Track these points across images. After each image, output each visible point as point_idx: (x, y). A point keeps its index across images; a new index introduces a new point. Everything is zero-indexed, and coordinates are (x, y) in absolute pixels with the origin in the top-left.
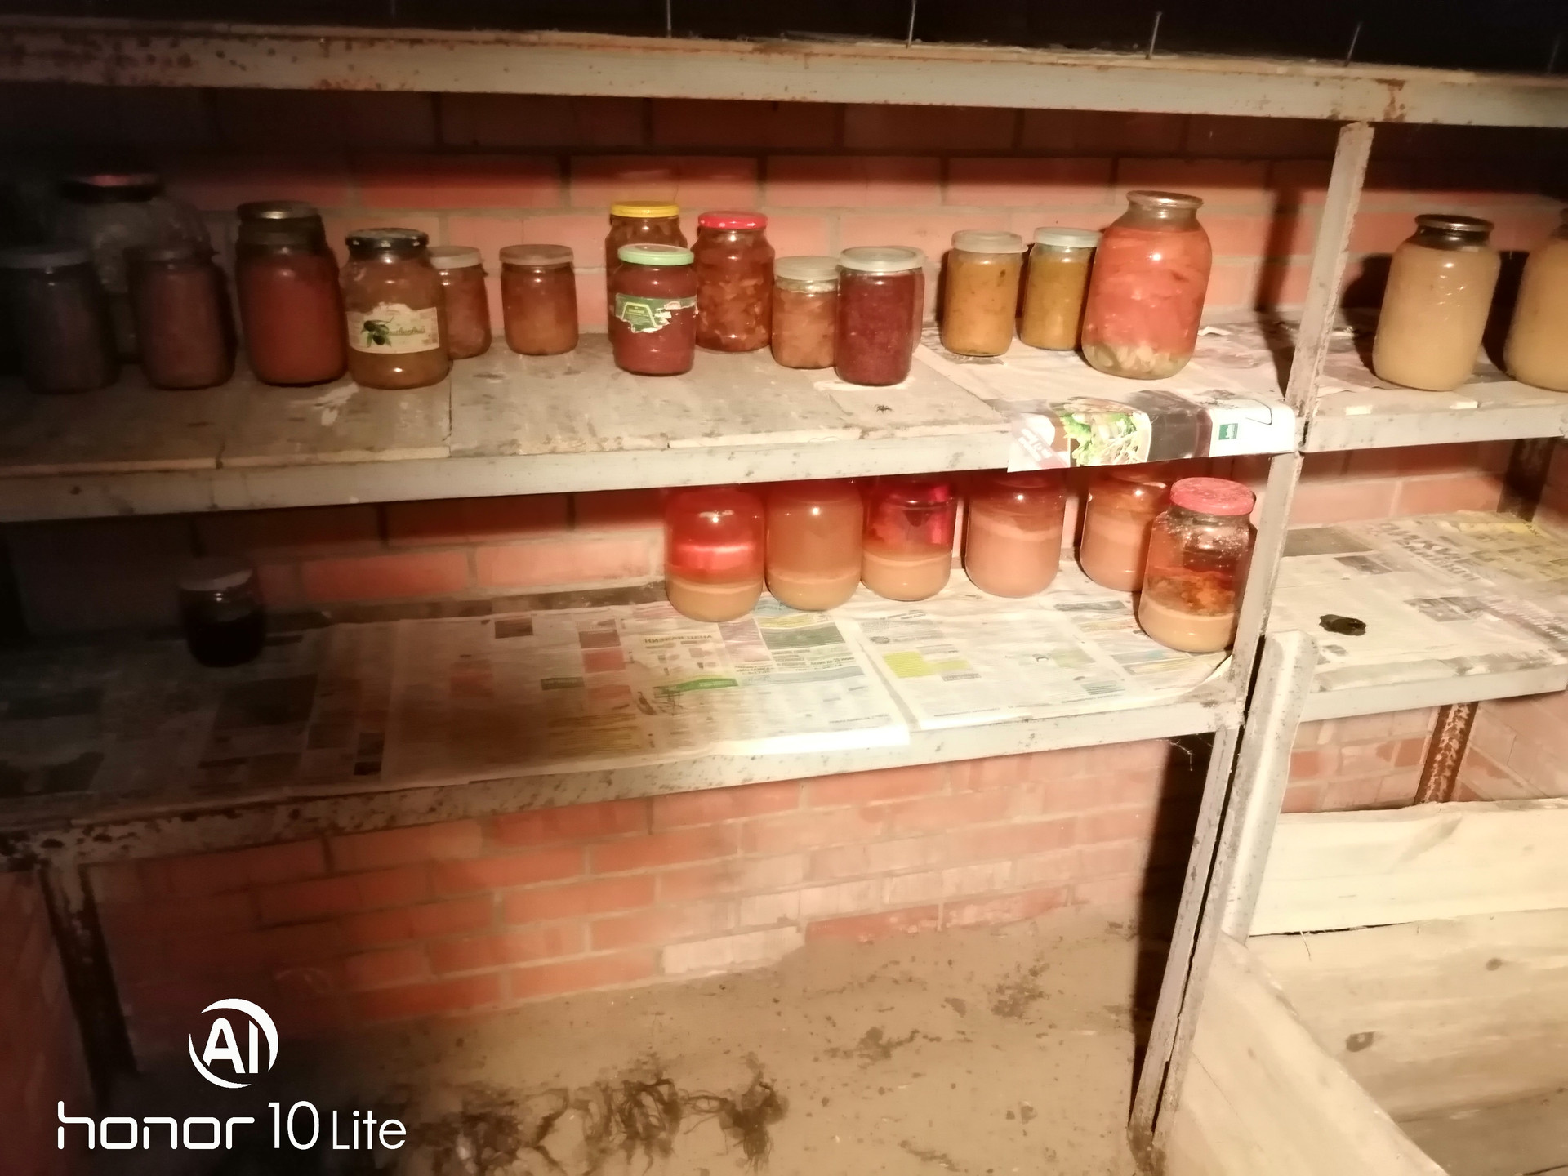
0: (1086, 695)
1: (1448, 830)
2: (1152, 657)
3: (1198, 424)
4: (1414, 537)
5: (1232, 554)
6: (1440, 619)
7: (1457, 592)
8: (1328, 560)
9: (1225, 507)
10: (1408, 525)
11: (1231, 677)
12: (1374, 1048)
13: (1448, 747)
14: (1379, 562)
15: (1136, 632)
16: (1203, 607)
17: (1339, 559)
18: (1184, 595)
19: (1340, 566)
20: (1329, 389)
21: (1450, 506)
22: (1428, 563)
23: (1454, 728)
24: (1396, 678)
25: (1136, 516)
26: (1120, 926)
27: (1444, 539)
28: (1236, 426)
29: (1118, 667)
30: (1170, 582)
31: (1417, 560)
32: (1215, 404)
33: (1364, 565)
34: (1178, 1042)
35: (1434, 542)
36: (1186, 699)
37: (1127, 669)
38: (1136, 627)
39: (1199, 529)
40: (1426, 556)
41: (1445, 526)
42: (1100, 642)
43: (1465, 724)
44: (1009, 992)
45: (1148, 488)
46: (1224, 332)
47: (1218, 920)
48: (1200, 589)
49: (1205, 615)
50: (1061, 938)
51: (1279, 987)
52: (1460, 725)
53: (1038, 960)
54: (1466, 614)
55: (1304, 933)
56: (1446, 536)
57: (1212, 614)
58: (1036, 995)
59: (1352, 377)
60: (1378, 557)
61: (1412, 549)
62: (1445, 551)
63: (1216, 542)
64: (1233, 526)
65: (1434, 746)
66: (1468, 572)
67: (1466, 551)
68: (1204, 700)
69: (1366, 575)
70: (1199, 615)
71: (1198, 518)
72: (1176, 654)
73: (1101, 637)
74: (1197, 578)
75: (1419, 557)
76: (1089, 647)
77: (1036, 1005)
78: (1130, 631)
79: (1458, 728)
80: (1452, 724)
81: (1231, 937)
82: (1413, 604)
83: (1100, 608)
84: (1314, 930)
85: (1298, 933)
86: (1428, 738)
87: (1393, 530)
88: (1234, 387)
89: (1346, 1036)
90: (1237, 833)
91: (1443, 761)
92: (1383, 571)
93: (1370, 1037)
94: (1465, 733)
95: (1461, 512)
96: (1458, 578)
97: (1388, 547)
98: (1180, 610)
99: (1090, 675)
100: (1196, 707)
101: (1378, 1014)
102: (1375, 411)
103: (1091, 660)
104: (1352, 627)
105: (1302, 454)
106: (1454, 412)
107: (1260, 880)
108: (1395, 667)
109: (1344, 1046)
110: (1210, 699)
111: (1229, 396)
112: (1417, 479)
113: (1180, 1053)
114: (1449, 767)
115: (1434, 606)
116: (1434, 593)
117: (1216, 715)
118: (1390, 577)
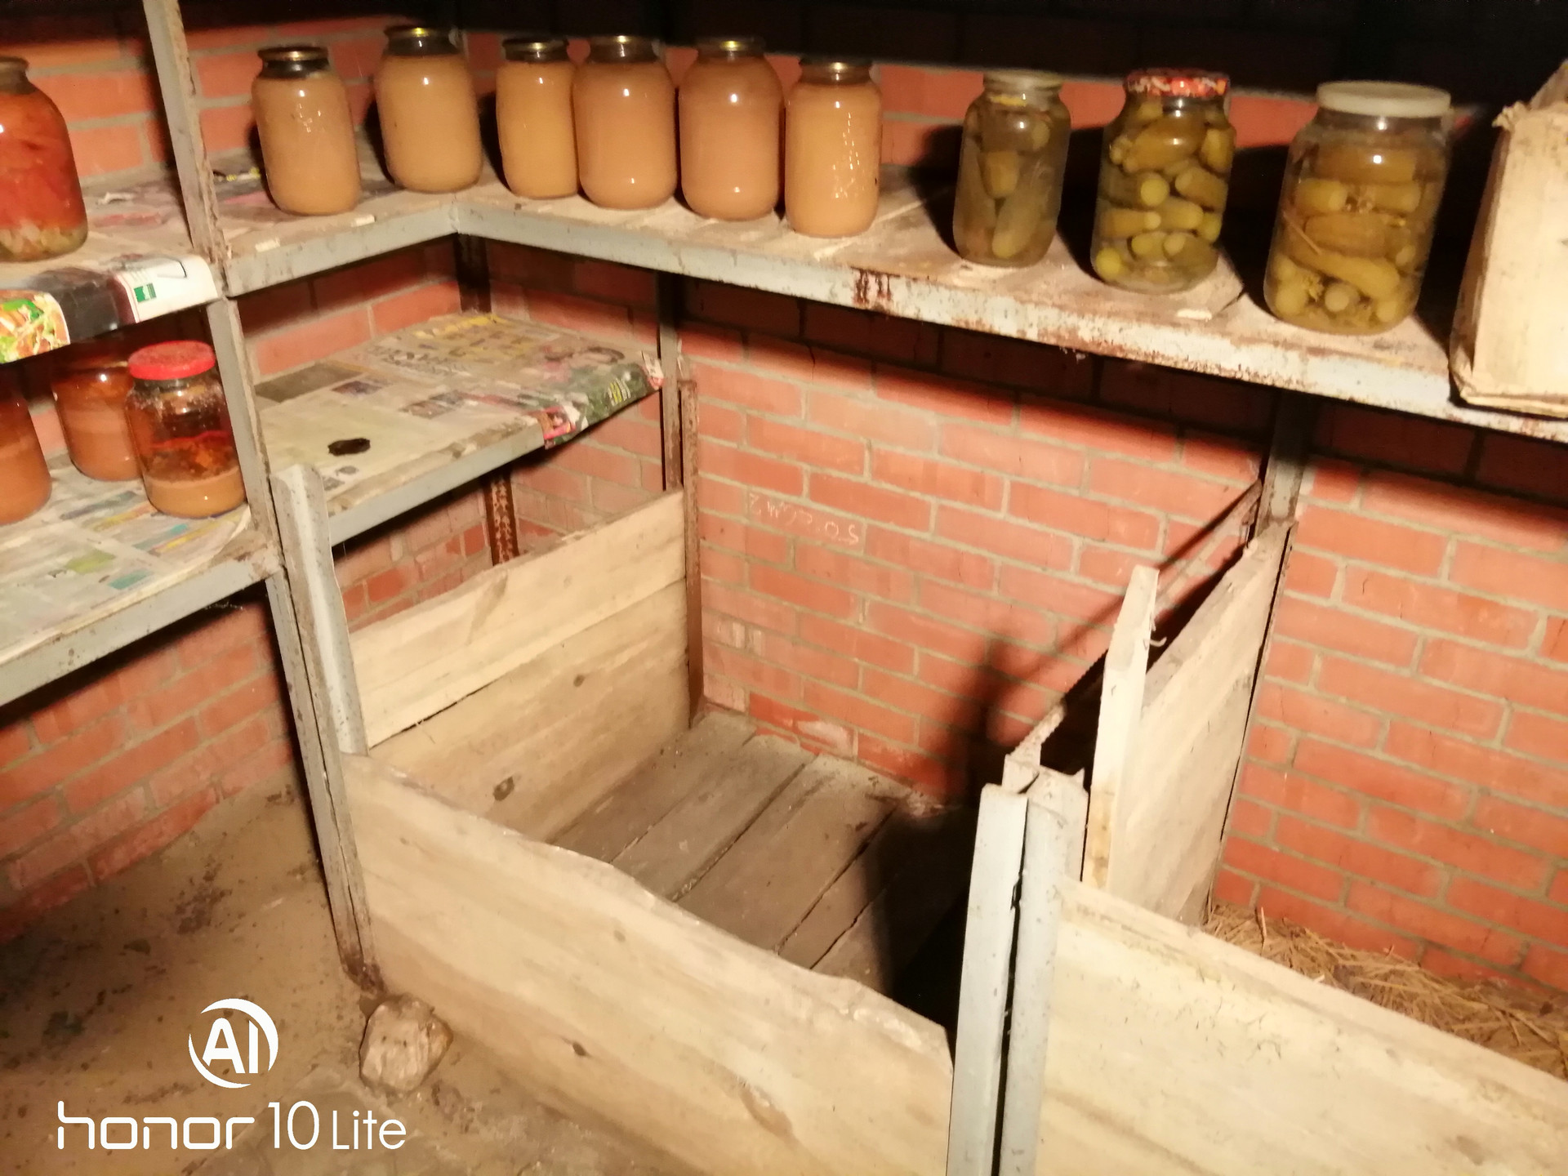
0: (115, 591)
1: (500, 589)
2: (176, 534)
3: (110, 293)
4: (398, 352)
5: (211, 412)
6: (430, 417)
7: (441, 389)
8: (325, 393)
9: (186, 367)
10: (390, 342)
11: (255, 525)
12: (517, 789)
13: (502, 525)
14: (371, 383)
15: (152, 515)
16: (206, 469)
17: (336, 390)
18: (183, 464)
19: (337, 396)
20: (233, 231)
21: (423, 316)
22: (414, 371)
23: (501, 507)
24: (403, 478)
25: (110, 402)
26: (279, 796)
27: (423, 346)
28: (151, 287)
29: (141, 554)
30: (165, 456)
31: (403, 371)
32: (123, 268)
33: (358, 388)
34: (348, 866)
35: (413, 351)
36: (217, 561)
37: (153, 552)
38: (152, 510)
39: (168, 396)
40: (409, 365)
41: (421, 334)
42: (118, 537)
43: (508, 501)
44: (189, 909)
45: (109, 371)
46: (128, 196)
47: (334, 745)
48: (196, 454)
49: (208, 476)
50: (225, 834)
51: (404, 775)
52: (504, 503)
53: (209, 865)
54: (451, 406)
55: (419, 723)
56: (425, 343)
57: (217, 473)
58: (219, 895)
59: (260, 215)
60: (369, 378)
61: (398, 363)
62: (425, 357)
63: (190, 404)
64: (201, 384)
65: (492, 529)
66: (447, 369)
67: (443, 352)
68: (236, 555)
69: (361, 397)
70: (205, 478)
71: (163, 386)
72: (199, 522)
73: (118, 531)
74: (188, 444)
75: (406, 368)
76: (107, 544)
77: (220, 907)
78: (147, 516)
79: (504, 506)
80: (498, 505)
81: (353, 754)
82: (405, 410)
83: (110, 504)
84: (426, 716)
85: (414, 726)
86: (484, 523)
87: (378, 350)
88: (142, 248)
89: (491, 790)
90: (318, 662)
91: (503, 538)
92: (375, 389)
93: (510, 781)
94: (510, 508)
95: (432, 319)
96: (441, 377)
97: (376, 366)
98: (184, 479)
99: (115, 572)
100: (232, 564)
101: (508, 761)
102: (283, 243)
103: (112, 557)
104: (358, 446)
105: (230, 298)
106: (355, 230)
107: (357, 694)
108: (401, 469)
109: (493, 799)
110: (242, 552)
111: (138, 257)
112: (383, 299)
113: (353, 874)
114: (509, 540)
115: (423, 408)
116: (421, 396)
117: (253, 565)
118: (383, 393)
